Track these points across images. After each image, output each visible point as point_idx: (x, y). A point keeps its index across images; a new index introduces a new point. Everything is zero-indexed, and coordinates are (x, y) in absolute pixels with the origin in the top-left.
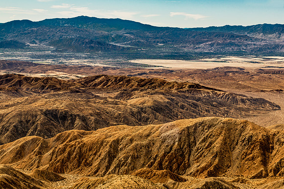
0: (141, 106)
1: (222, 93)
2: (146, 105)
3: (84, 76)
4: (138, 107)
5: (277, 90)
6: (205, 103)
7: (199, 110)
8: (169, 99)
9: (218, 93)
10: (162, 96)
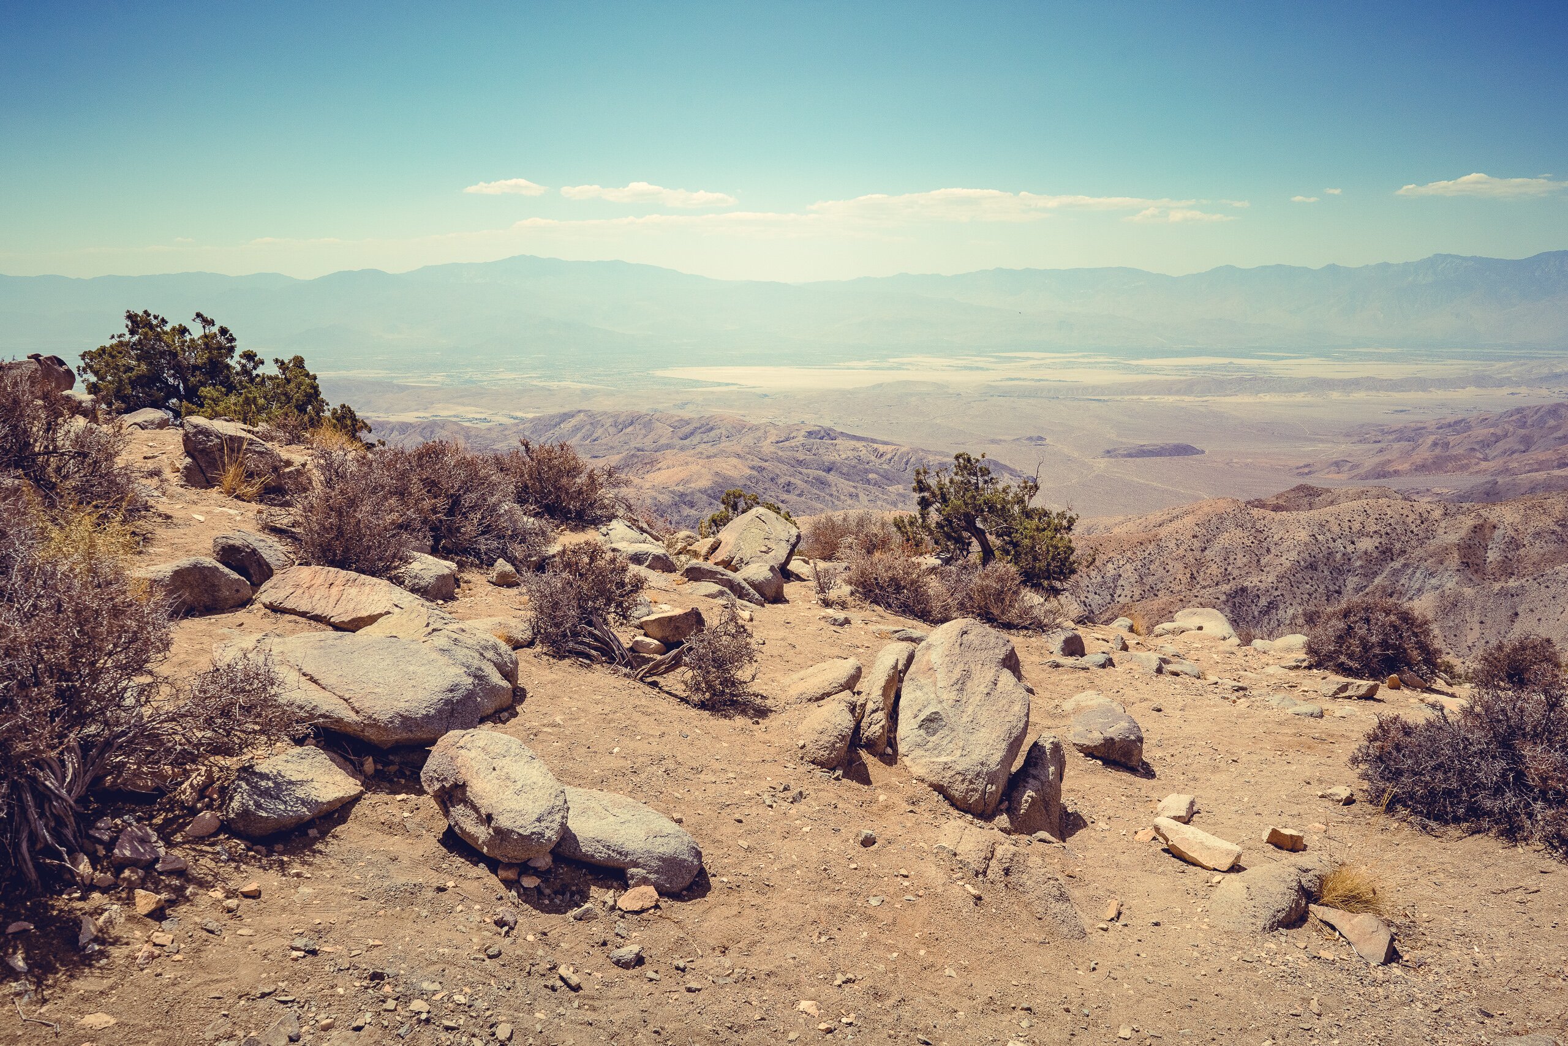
0: (681, 488)
1: (890, 448)
2: (693, 485)
3: (530, 416)
4: (672, 492)
5: (1030, 439)
6: (847, 476)
7: (831, 495)
8: (753, 468)
9: (882, 448)
10: (735, 461)
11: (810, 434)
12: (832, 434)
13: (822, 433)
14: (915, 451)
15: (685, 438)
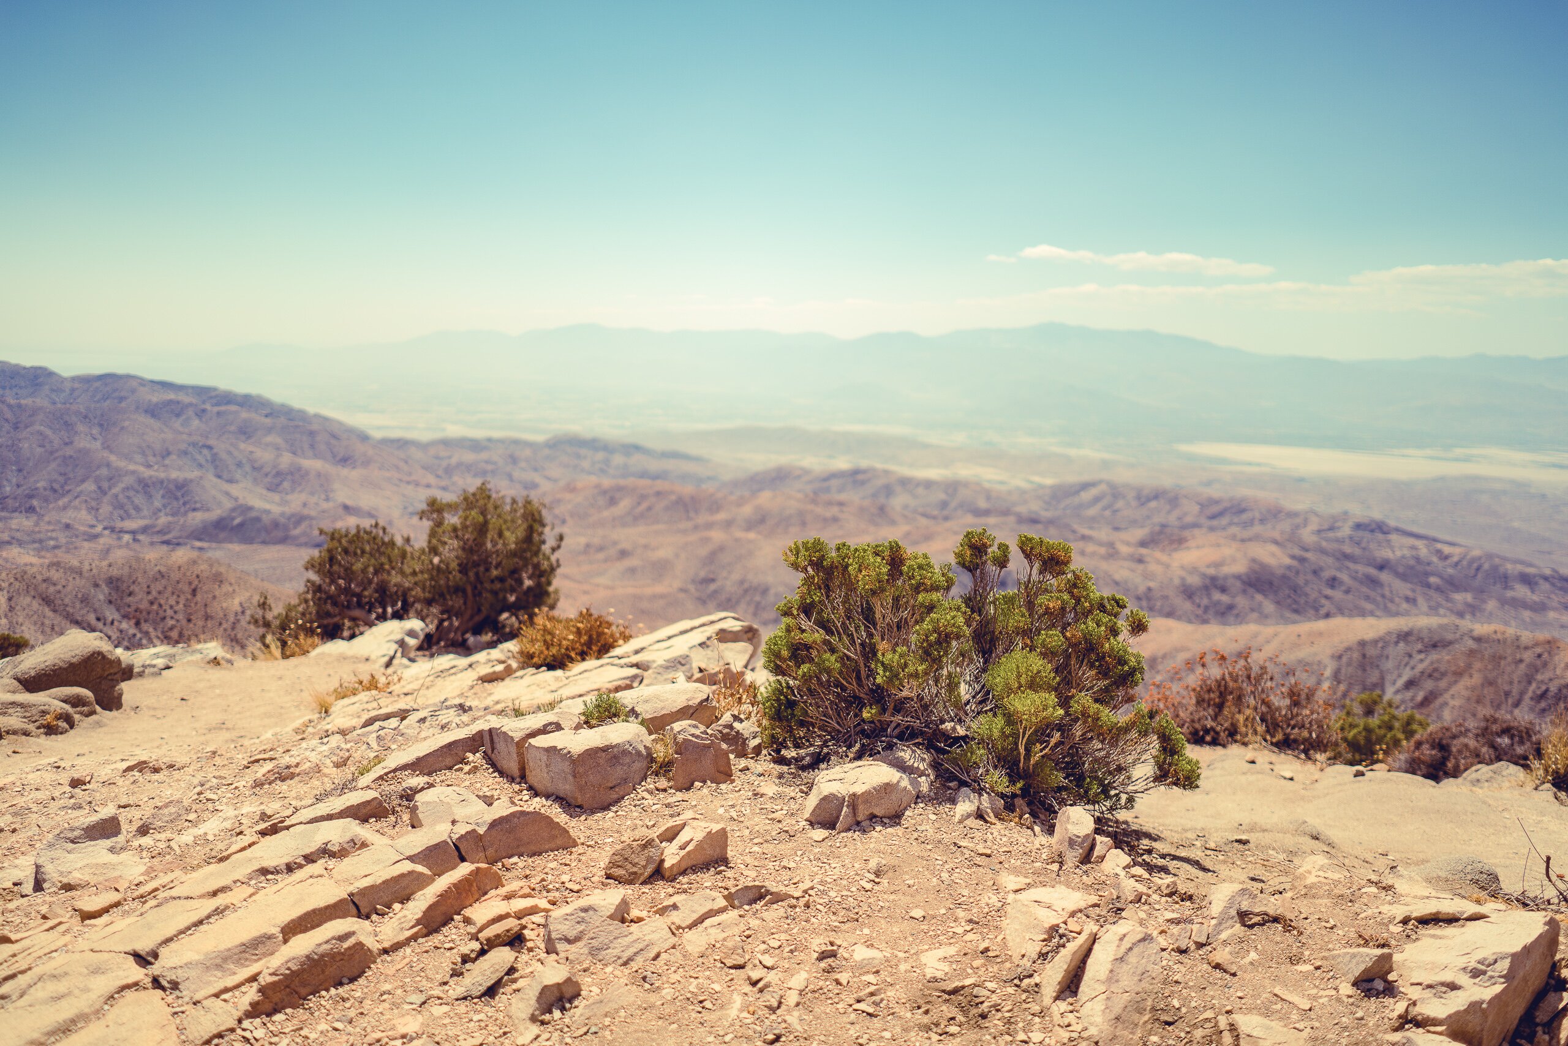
1: (1457, 550)
2: (1225, 569)
4: (1201, 574)
11: (1358, 526)
12: (1385, 529)
13: (1374, 526)
14: (1490, 556)
15: (1213, 517)
